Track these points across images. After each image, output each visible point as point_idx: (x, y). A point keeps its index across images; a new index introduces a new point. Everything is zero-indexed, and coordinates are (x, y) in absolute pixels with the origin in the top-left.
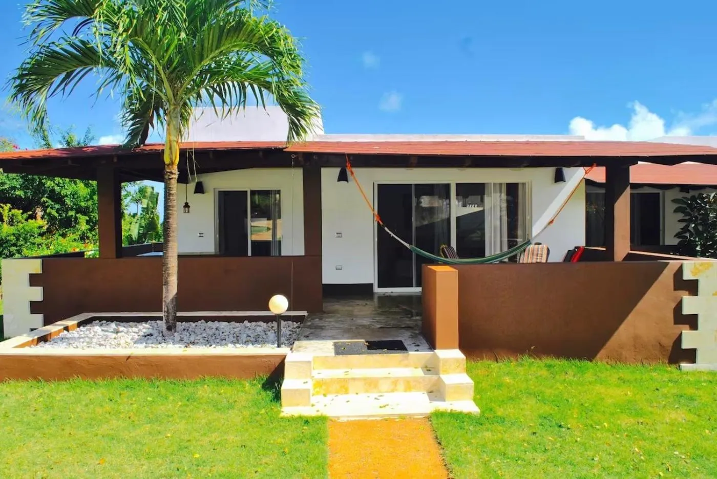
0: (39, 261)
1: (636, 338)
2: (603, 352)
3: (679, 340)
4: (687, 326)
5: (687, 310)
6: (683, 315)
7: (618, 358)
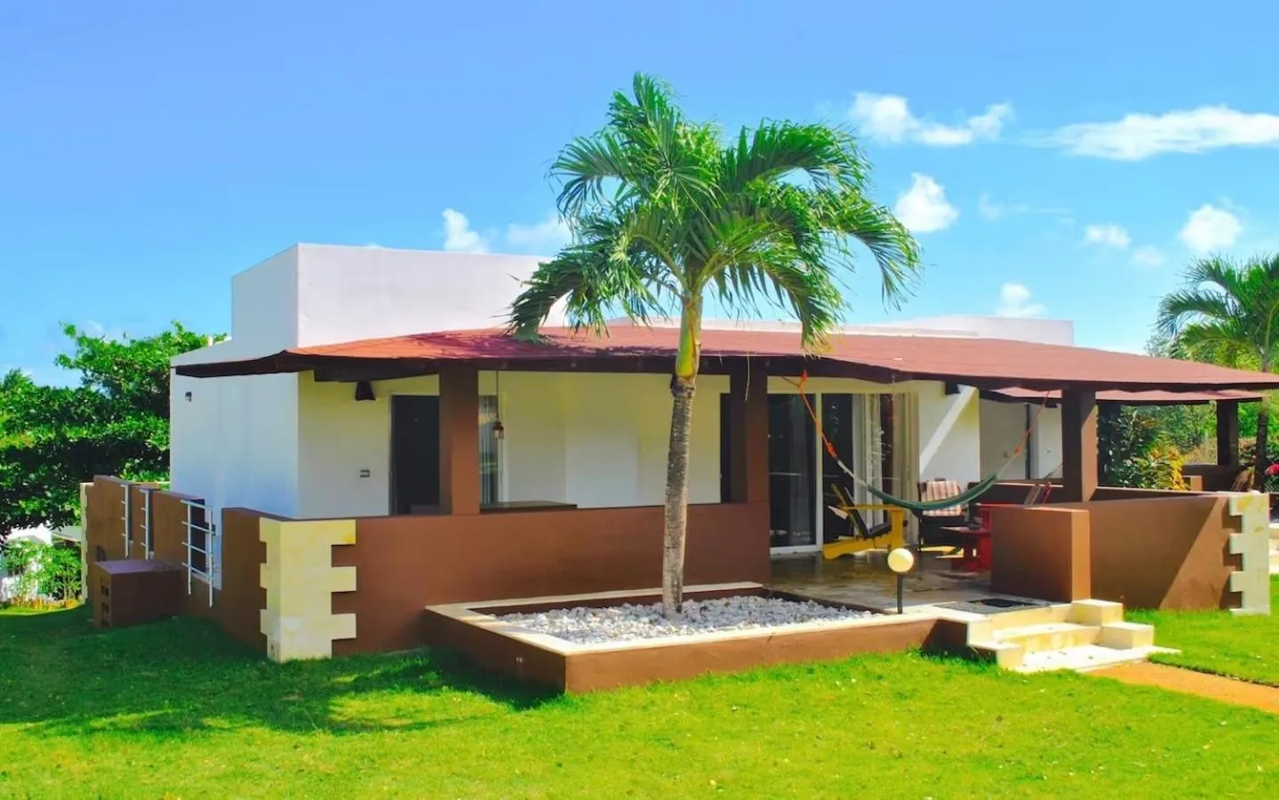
0: (354, 521)
1: (1193, 582)
2: (1165, 601)
3: (1228, 583)
4: (1234, 567)
5: (1235, 550)
6: (1232, 555)
7: (1176, 606)
